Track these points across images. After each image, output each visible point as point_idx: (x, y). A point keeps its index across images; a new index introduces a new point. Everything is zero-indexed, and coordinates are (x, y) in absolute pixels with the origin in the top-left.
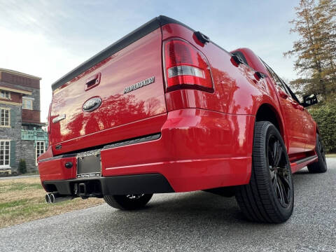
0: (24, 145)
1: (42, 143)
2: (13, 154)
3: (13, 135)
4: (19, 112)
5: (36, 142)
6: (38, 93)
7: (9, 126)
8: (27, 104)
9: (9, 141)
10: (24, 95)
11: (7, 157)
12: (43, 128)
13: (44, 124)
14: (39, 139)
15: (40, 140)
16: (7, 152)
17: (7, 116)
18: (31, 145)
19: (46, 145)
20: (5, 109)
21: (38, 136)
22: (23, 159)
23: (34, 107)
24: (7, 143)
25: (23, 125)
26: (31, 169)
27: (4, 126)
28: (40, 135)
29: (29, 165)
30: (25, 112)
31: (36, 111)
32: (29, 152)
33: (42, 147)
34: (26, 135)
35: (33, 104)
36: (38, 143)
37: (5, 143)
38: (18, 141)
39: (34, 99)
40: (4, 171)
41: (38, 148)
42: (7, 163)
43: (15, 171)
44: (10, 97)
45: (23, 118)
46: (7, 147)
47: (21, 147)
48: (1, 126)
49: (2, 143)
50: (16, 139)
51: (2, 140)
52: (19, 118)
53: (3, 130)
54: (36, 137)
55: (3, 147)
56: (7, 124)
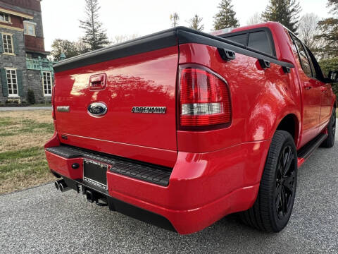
0: (31, 75)
1: (48, 74)
2: (21, 84)
3: (17, 64)
4: (21, 38)
5: (42, 72)
6: (40, 16)
7: (13, 54)
8: (29, 29)
9: (15, 69)
10: (25, 19)
11: (15, 86)
12: (48, 57)
13: (49, 53)
14: (45, 69)
15: (47, 70)
16: (14, 81)
17: (9, 42)
18: (37, 76)
19: (53, 75)
20: (7, 34)
21: (43, 66)
22: (30, 89)
23: (37, 33)
24: (13, 72)
25: (27, 52)
26: (40, 99)
27: (8, 53)
28: (46, 65)
29: (37, 96)
30: (27, 38)
31: (39, 38)
32: (36, 82)
33: (49, 78)
34: (31, 64)
35: (36, 29)
36: (44, 74)
37: (11, 72)
38: (23, 70)
39: (36, 24)
40: (14, 100)
41: (45, 78)
42: (15, 92)
43: (24, 100)
44: (10, 21)
45: (26, 45)
46: (14, 76)
47: (27, 77)
48: (5, 53)
49: (9, 71)
50: (22, 68)
51: (7, 69)
52: (22, 45)
53: (7, 58)
54: (41, 67)
55: (9, 76)
56: (11, 51)
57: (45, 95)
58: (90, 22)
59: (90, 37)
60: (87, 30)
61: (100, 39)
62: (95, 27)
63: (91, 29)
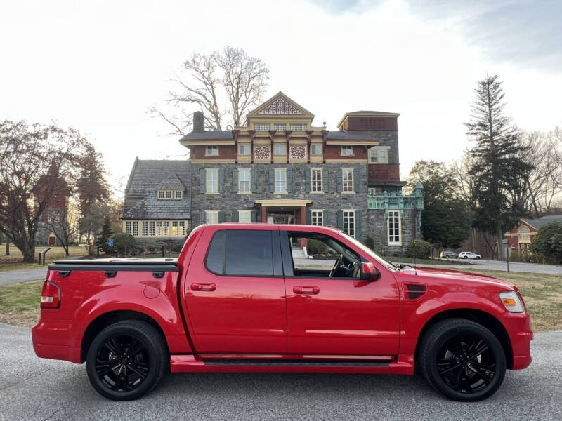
0: (372, 217)
1: (396, 214)
2: (359, 228)
3: (356, 204)
4: (364, 171)
5: (387, 212)
6: (395, 137)
7: (353, 192)
8: (380, 155)
9: (353, 211)
13: (405, 183)
14: (392, 207)
15: (394, 209)
18: (380, 217)
19: (403, 215)
20: (347, 169)
21: (390, 204)
22: (371, 236)
23: (390, 158)
24: (351, 214)
25: (370, 186)
27: (348, 192)
28: (393, 201)
29: (378, 244)
31: (394, 165)
32: (379, 225)
33: (396, 220)
34: (373, 202)
35: (389, 154)
36: (391, 214)
37: (348, 214)
38: (363, 211)
39: (389, 147)
41: (391, 219)
44: (352, 153)
45: (371, 178)
46: (352, 219)
47: (368, 219)
48: (344, 192)
49: (346, 214)
50: (362, 209)
51: (344, 211)
52: (364, 180)
53: (346, 198)
54: (387, 205)
55: (346, 220)
56: (350, 189)
57: (390, 243)
58: (486, 123)
59: (486, 146)
60: (479, 137)
61: (504, 146)
62: (494, 128)
63: (487, 133)
